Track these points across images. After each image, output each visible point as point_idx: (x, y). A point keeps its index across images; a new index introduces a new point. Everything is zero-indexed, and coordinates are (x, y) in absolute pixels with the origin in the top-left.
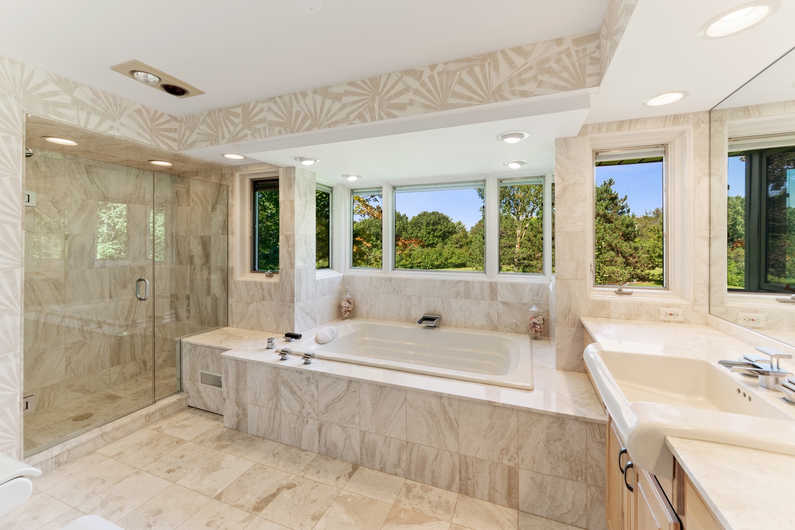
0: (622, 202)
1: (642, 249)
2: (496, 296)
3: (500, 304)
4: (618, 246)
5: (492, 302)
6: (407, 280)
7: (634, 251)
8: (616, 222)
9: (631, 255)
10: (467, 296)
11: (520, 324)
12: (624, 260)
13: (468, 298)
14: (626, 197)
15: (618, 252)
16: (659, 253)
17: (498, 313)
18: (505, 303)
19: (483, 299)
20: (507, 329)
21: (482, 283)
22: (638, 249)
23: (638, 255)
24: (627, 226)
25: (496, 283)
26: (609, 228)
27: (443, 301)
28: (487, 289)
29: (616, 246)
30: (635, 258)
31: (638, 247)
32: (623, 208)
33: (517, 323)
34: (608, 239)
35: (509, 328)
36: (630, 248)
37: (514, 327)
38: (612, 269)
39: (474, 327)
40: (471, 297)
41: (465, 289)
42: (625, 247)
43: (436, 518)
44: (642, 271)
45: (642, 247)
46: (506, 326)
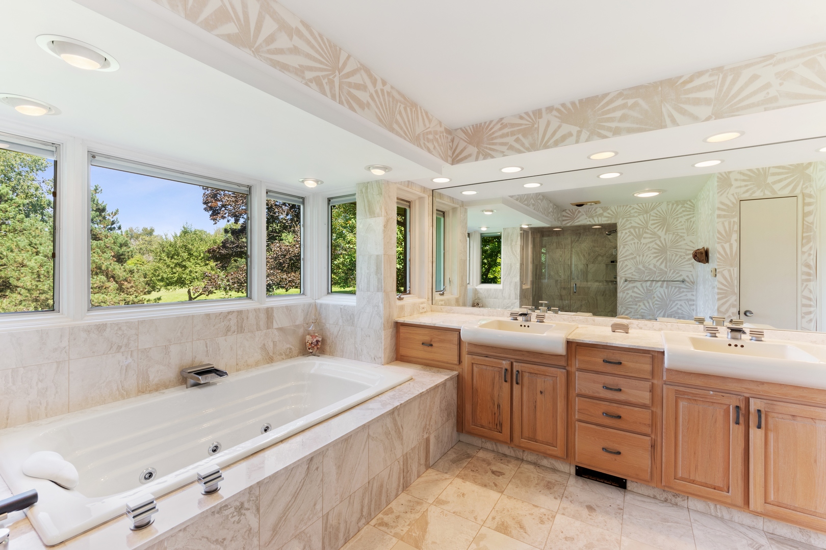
0: (112, 216)
1: (138, 272)
2: (273, 322)
3: (276, 331)
4: (110, 269)
5: (268, 330)
6: (142, 322)
7: (129, 275)
8: (106, 240)
9: (126, 280)
10: (241, 329)
11: (293, 348)
12: (117, 285)
13: (241, 332)
14: (117, 211)
15: (111, 277)
16: (162, 276)
17: (274, 342)
18: (280, 329)
19: (258, 329)
20: (282, 357)
21: (257, 311)
22: (133, 273)
23: (134, 279)
24: (121, 246)
25: (272, 308)
26: (97, 246)
27: (206, 344)
28: (263, 316)
29: (107, 269)
30: (130, 283)
31: (133, 270)
32: (113, 223)
33: (291, 347)
34: (97, 261)
35: (284, 355)
36: (125, 271)
37: (288, 353)
38: (103, 297)
39: (248, 366)
40: (244, 330)
41: (237, 321)
42: (118, 270)
43: (424, 512)
44: (136, 297)
45: (138, 270)
46: (281, 354)
